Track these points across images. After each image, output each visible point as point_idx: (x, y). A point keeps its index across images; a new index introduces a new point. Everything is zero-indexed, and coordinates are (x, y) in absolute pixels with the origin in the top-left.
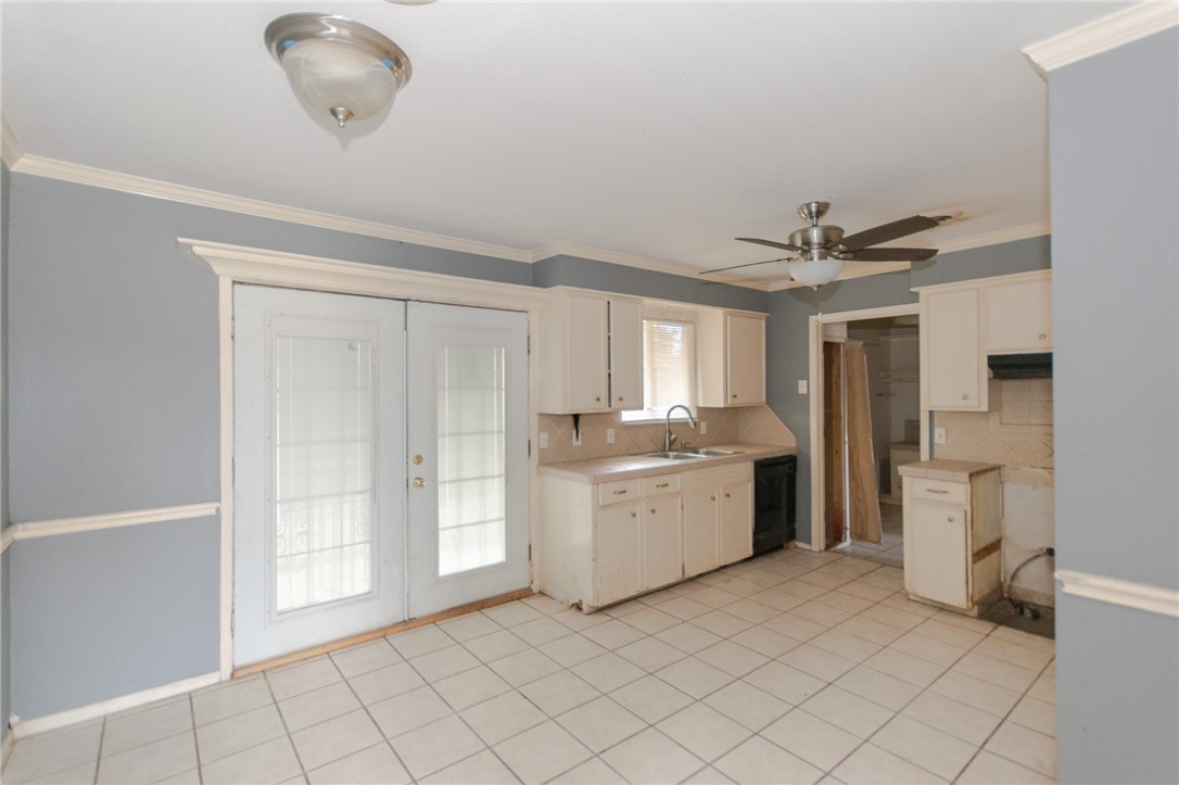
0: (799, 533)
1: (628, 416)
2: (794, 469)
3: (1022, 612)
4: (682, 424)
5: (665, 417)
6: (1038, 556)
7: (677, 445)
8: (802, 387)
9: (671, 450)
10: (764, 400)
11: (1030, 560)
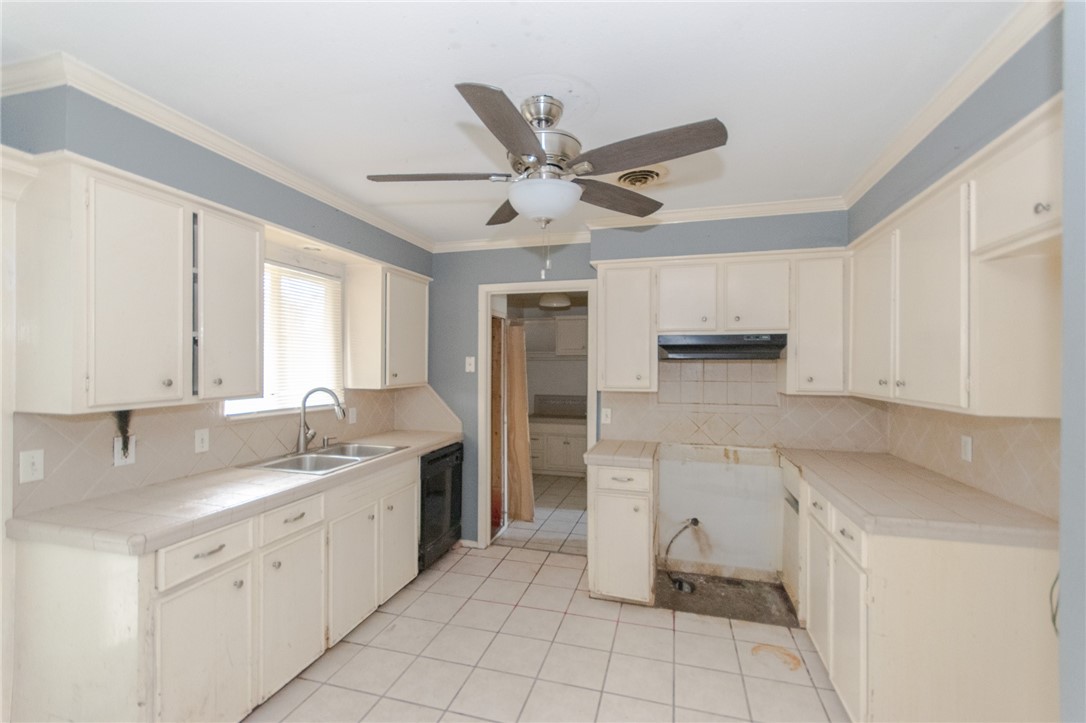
0: (464, 531)
1: (233, 408)
2: (461, 458)
3: (681, 588)
4: (325, 413)
5: (300, 405)
6: (686, 527)
7: (317, 442)
8: (470, 367)
9: (307, 451)
10: (426, 379)
11: (680, 532)
